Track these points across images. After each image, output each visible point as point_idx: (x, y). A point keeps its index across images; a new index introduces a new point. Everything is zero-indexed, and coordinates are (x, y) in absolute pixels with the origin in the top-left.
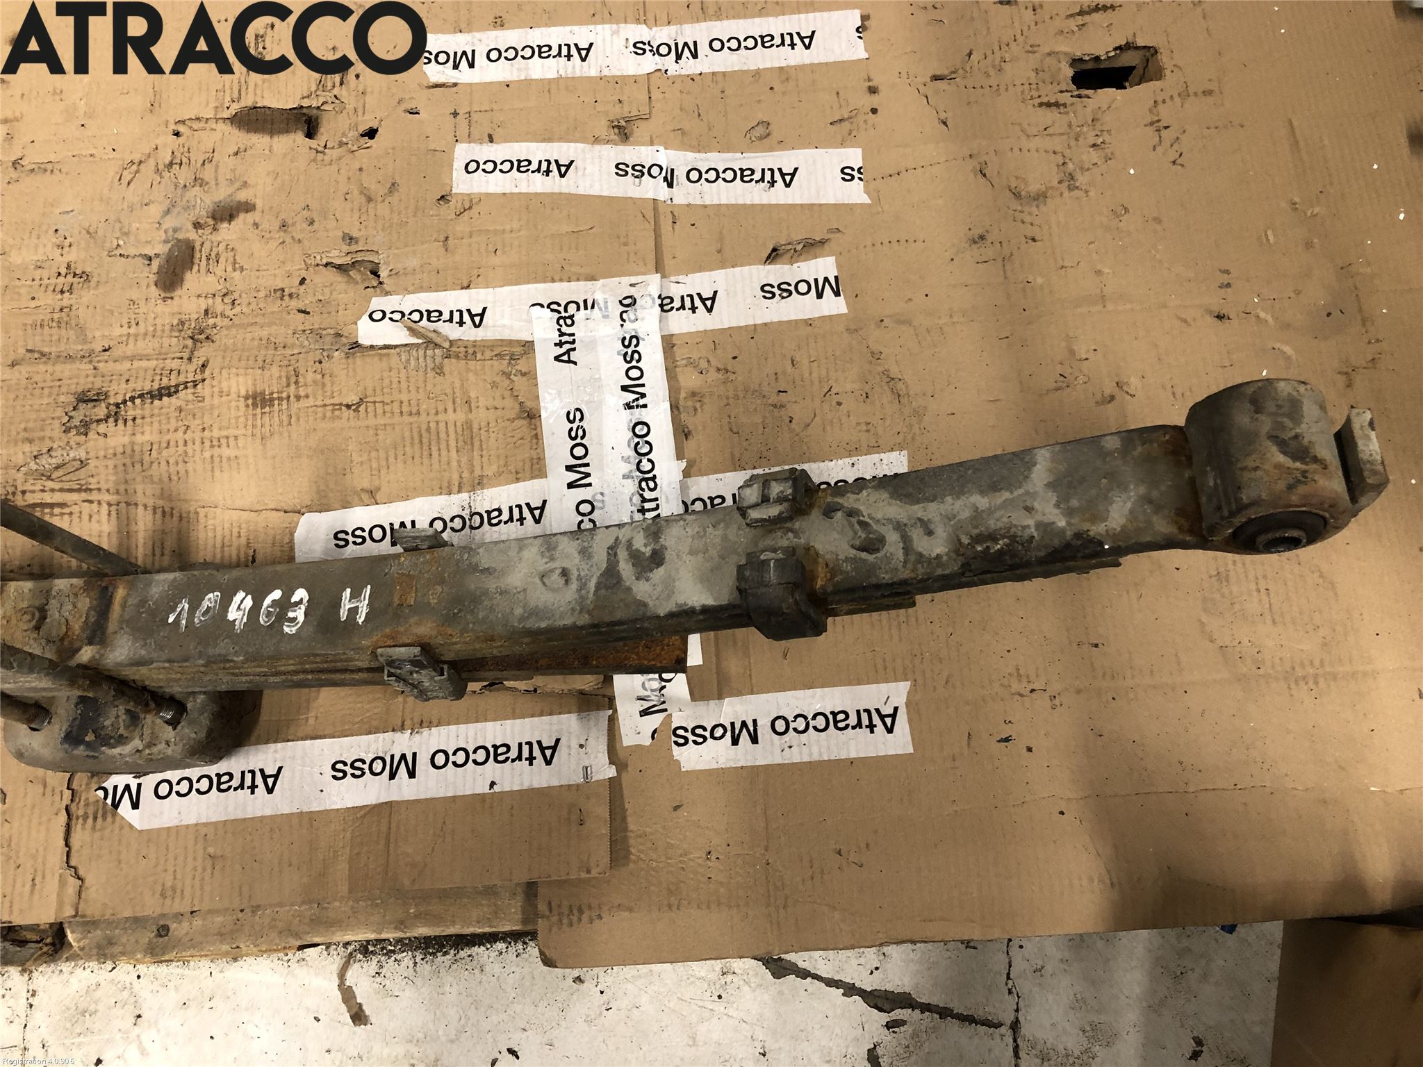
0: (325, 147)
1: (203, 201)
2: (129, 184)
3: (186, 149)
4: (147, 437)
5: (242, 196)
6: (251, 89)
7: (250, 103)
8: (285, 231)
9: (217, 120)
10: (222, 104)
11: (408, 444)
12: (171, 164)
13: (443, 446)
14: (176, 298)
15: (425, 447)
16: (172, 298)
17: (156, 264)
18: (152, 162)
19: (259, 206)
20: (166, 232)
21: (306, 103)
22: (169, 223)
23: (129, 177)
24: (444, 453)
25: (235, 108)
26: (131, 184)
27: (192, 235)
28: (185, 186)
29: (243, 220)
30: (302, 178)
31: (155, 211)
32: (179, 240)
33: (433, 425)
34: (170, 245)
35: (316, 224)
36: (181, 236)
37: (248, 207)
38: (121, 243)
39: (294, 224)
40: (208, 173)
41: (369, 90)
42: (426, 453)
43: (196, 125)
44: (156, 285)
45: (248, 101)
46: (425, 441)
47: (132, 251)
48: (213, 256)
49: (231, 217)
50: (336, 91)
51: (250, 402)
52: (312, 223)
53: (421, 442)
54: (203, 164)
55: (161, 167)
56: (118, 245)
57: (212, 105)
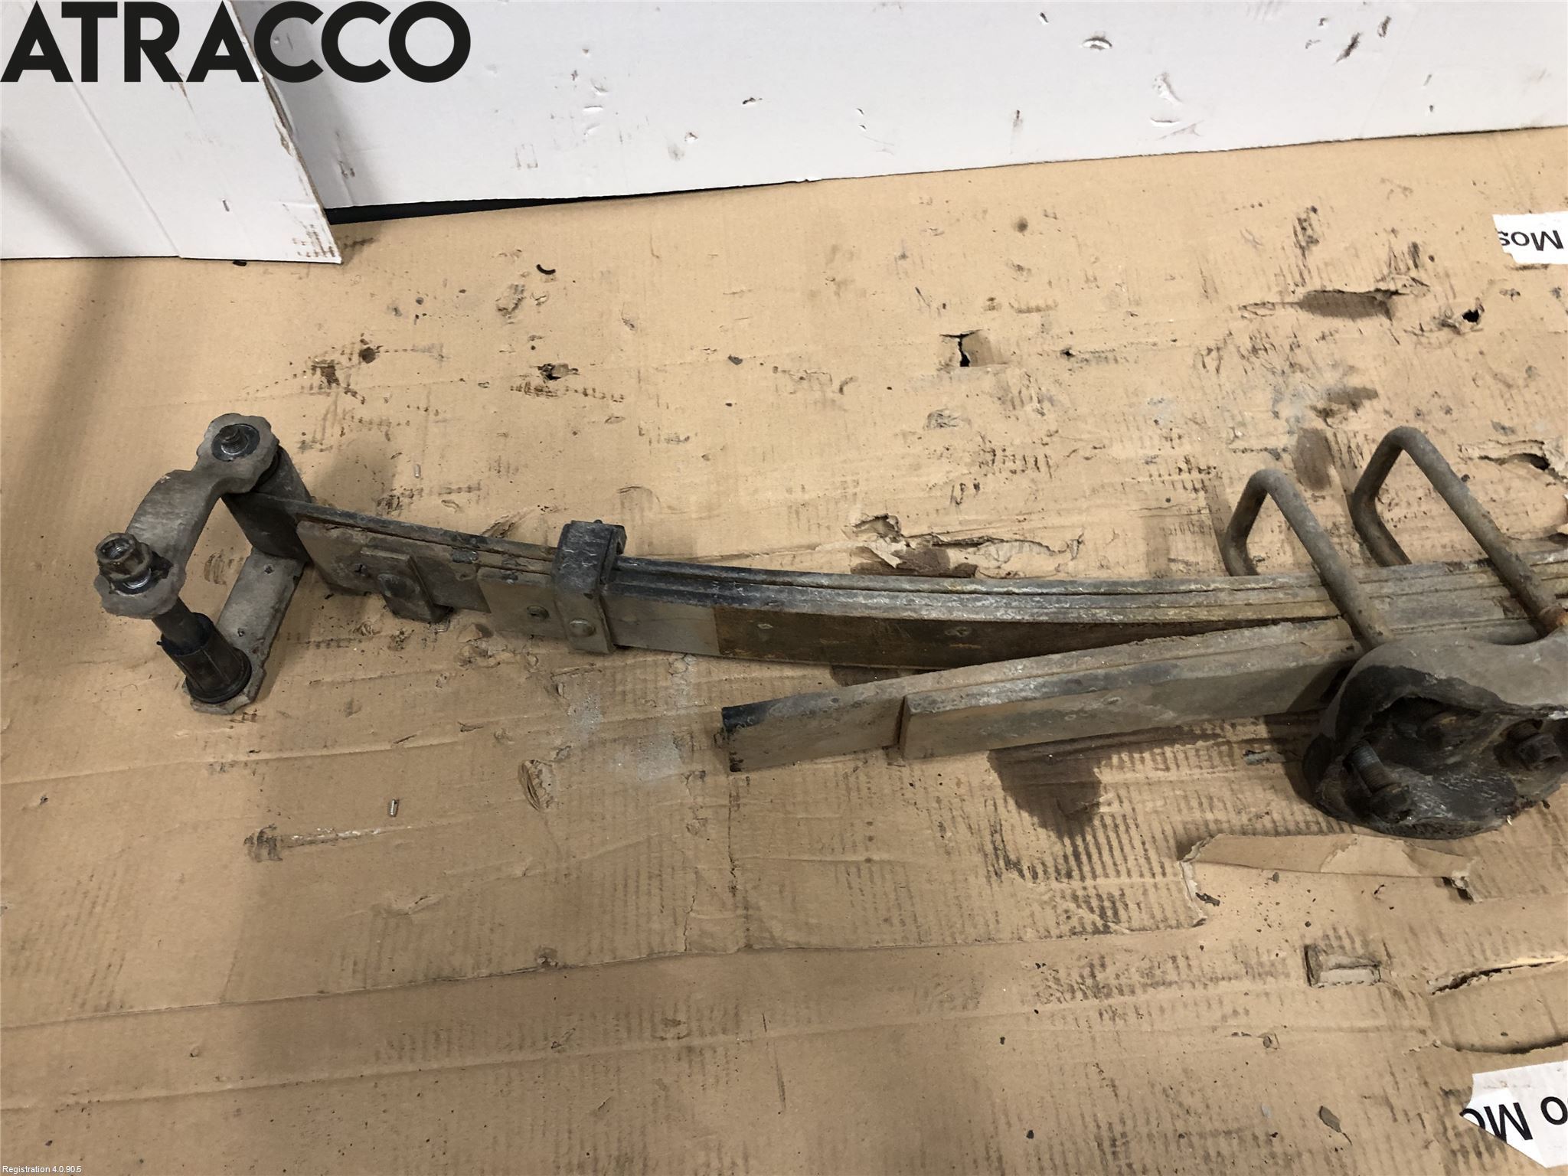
0: (1422, 330)
1: (1313, 389)
2: (1218, 371)
3: (1264, 335)
5: (1355, 382)
6: (1314, 273)
7: (1318, 287)
8: (1423, 420)
9: (1283, 304)
10: (1286, 289)
12: (1255, 350)
14: (1328, 498)
16: (1323, 498)
17: (1287, 458)
18: (1231, 348)
19: (1380, 391)
20: (1287, 421)
21: (1383, 286)
22: (1287, 411)
23: (1215, 363)
25: (1301, 293)
26: (1222, 370)
27: (1318, 424)
28: (1283, 372)
29: (1368, 407)
30: (1416, 362)
31: (1262, 398)
32: (1305, 431)
34: (1296, 437)
35: (1455, 414)
36: (1306, 426)
37: (1372, 395)
38: (1239, 434)
39: (1430, 412)
40: (1301, 357)
41: (1451, 272)
43: (1261, 311)
44: (1300, 482)
45: (1315, 284)
47: (1256, 444)
48: (1353, 446)
49: (1355, 406)
50: (1414, 273)
52: (1448, 411)
54: (1292, 349)
55: (1245, 353)
56: (1236, 437)
57: (1275, 289)
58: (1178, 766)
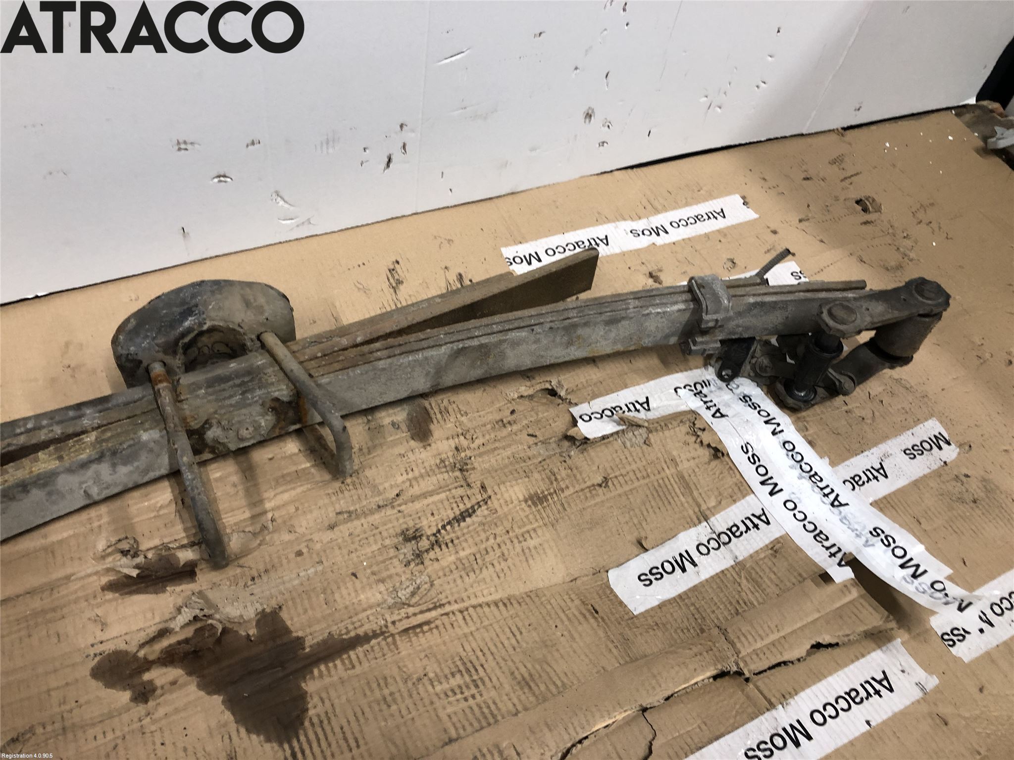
4: (468, 551)
11: (651, 499)
13: (673, 494)
14: (432, 445)
15: (664, 498)
16: (429, 445)
17: (403, 426)
24: (676, 499)
27: (419, 400)
32: (412, 406)
33: (661, 481)
34: (406, 411)
36: (411, 402)
38: (370, 418)
42: (666, 502)
44: (413, 439)
46: (661, 494)
47: (381, 422)
48: (443, 409)
51: (530, 502)
53: (659, 495)
58: (360, 663)
